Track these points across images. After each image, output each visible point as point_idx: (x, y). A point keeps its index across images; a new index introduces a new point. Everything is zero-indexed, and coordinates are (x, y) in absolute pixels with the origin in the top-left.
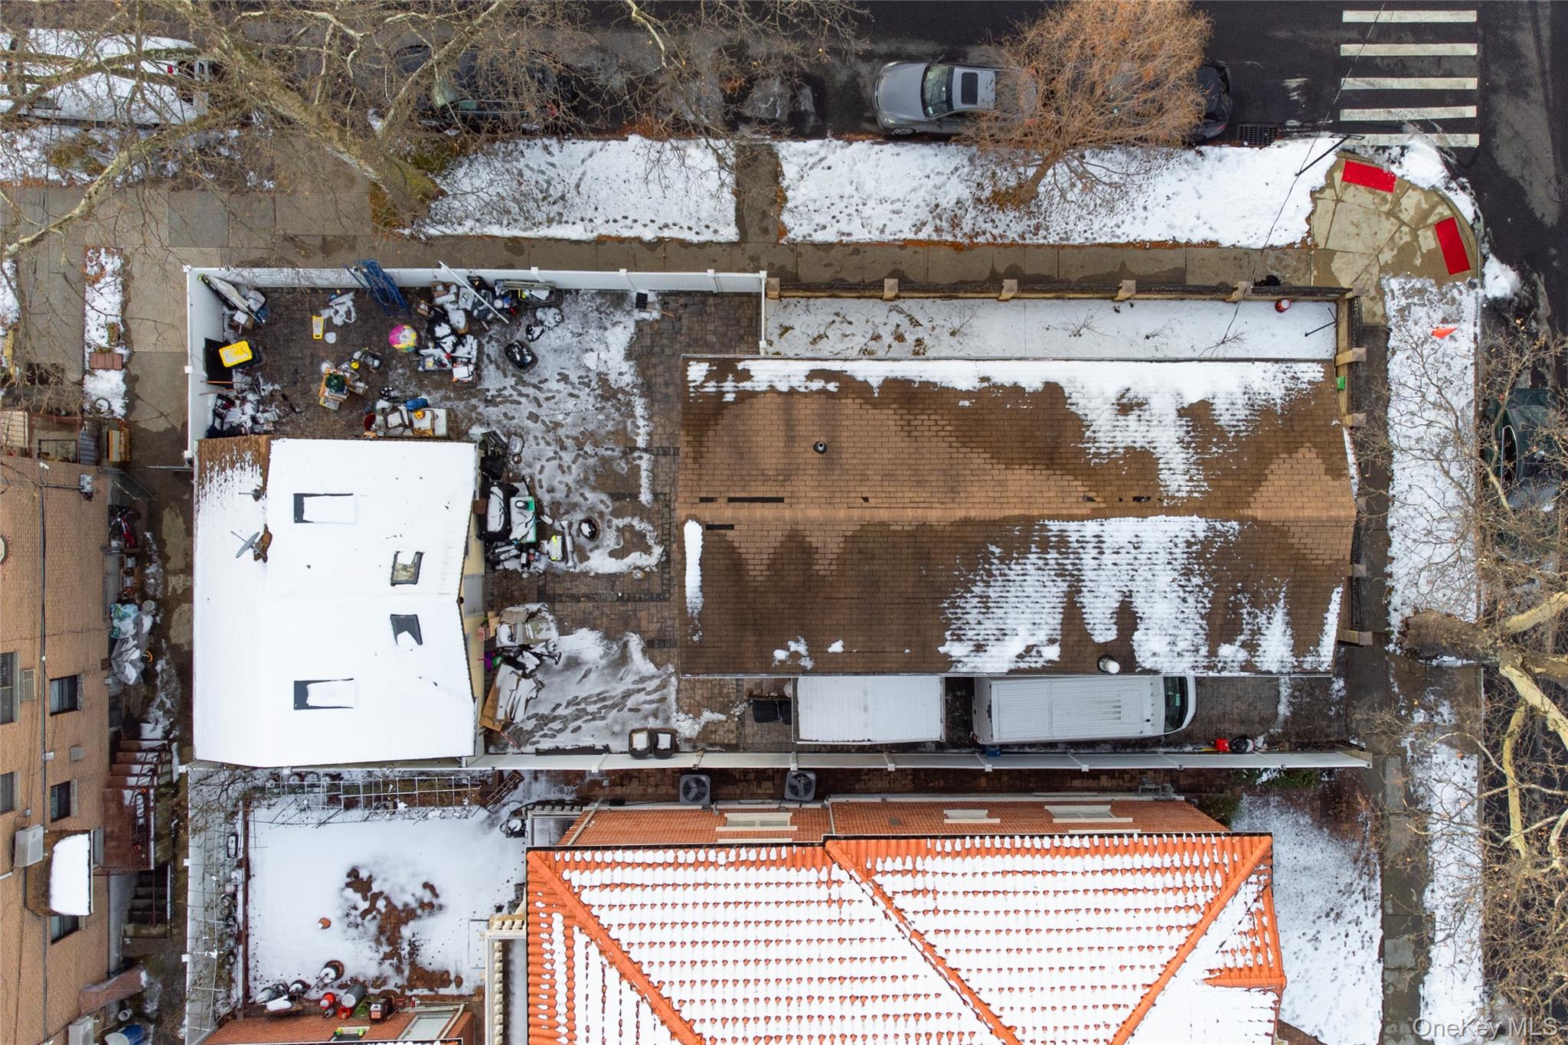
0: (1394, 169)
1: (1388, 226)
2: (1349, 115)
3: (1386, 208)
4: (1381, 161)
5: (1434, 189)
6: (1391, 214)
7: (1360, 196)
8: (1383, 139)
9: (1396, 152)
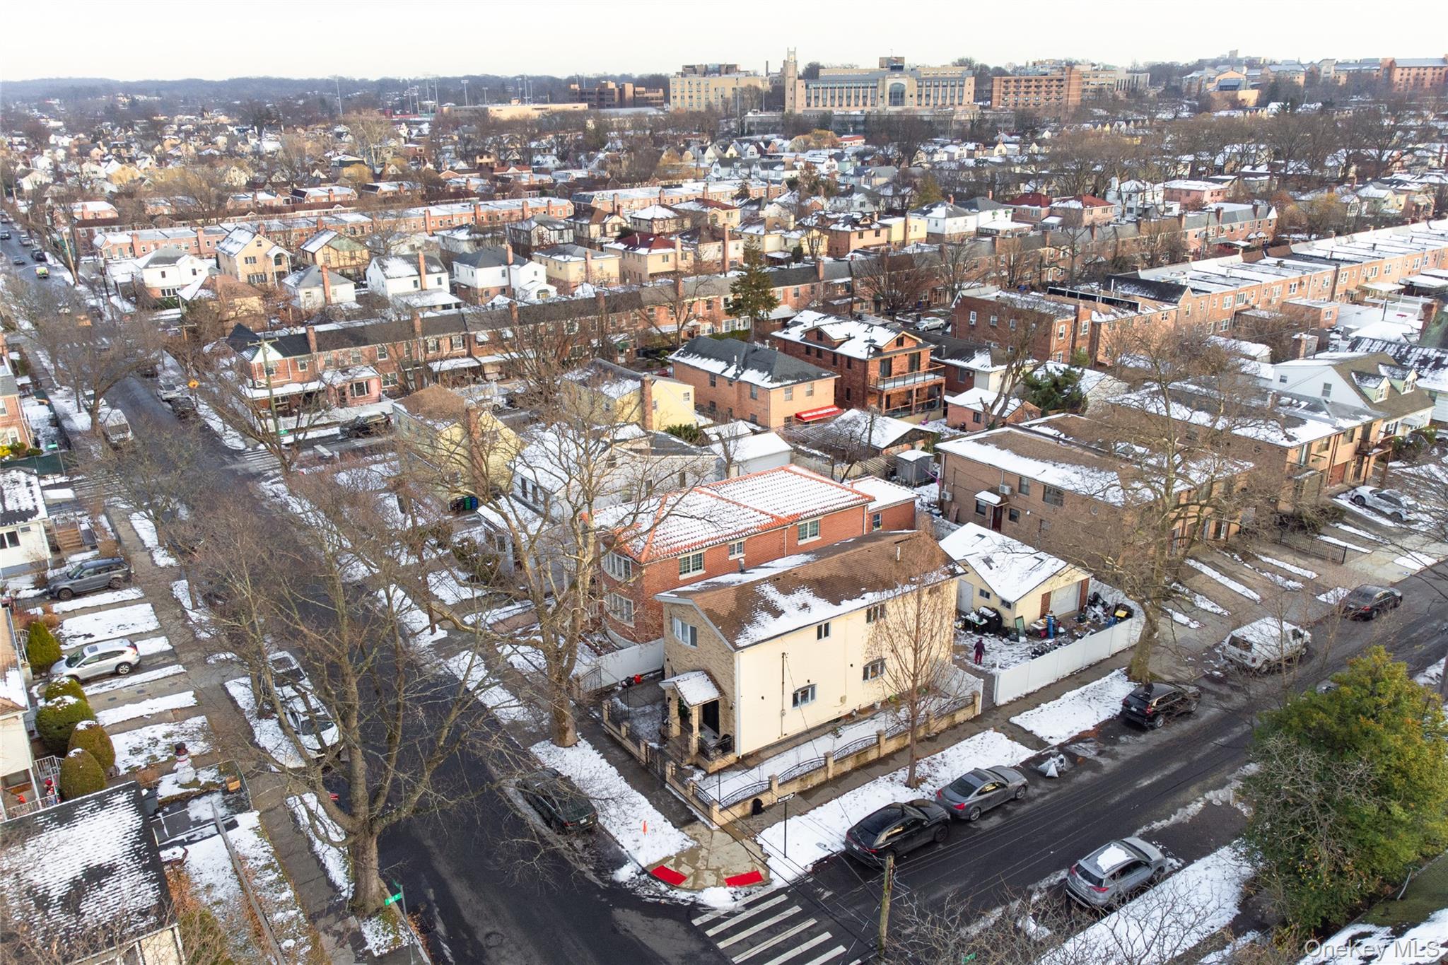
0: (733, 890)
1: (714, 863)
2: (783, 898)
3: (722, 871)
4: (744, 890)
5: (701, 890)
6: (718, 869)
7: (744, 868)
8: (751, 898)
9: (738, 897)
